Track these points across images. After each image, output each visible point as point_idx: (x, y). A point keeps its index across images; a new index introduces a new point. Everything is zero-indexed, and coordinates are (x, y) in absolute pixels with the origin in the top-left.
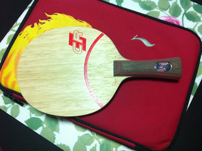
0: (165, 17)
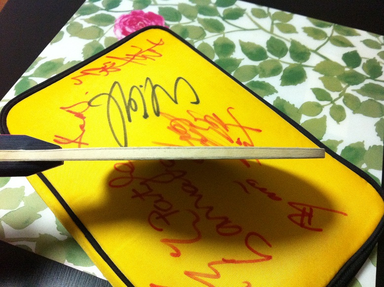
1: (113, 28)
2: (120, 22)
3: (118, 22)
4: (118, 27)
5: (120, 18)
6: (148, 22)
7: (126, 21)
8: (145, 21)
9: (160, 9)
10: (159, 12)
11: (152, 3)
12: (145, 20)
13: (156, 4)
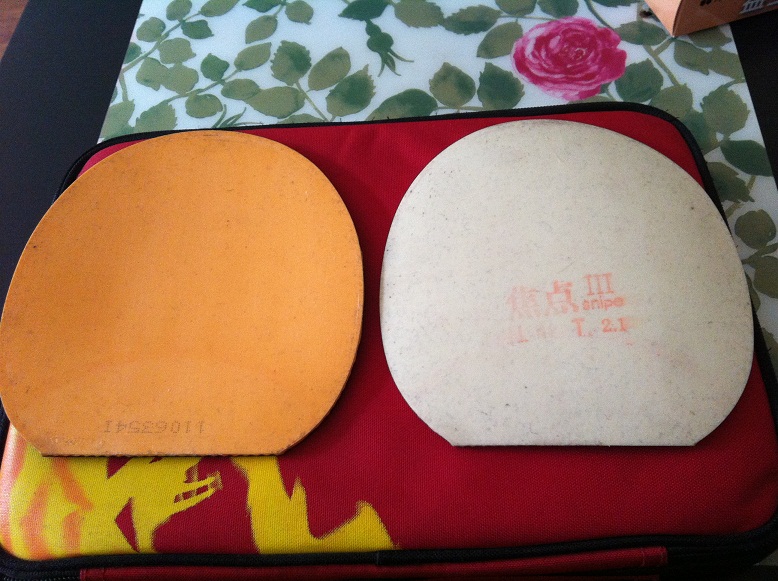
0: (538, 26)
1: (545, 22)
2: (568, 24)
3: (565, 21)
4: (552, 27)
5: (579, 20)
6: (593, 60)
7: (576, 30)
8: (592, 55)
9: (646, 64)
10: (634, 66)
11: (654, 48)
12: (596, 55)
13: (655, 54)
